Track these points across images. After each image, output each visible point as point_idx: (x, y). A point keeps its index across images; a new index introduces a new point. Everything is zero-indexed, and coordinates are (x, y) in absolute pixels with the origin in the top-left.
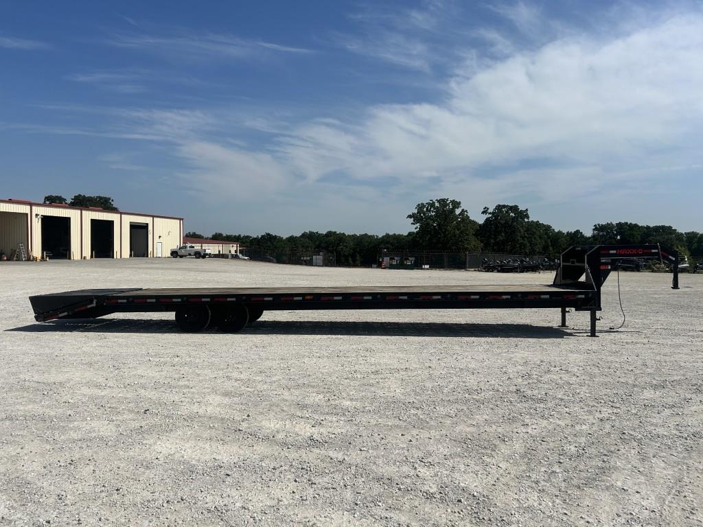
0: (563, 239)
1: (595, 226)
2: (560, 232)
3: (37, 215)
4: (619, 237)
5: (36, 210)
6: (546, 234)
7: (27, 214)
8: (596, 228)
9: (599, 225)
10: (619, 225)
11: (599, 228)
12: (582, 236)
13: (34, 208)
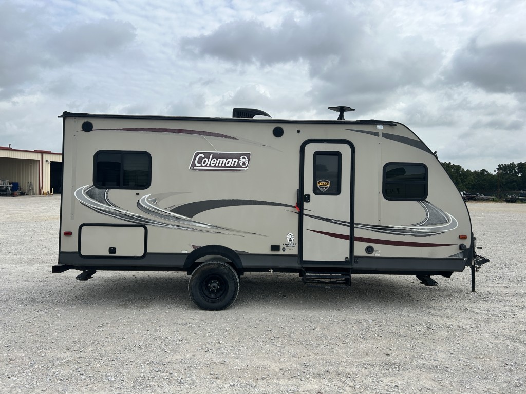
0: (471, 177)
1: (499, 165)
2: (468, 171)
3: (47, 161)
4: (520, 175)
5: (46, 157)
6: (458, 173)
7: (39, 160)
8: (500, 168)
9: (502, 165)
10: (521, 165)
11: (502, 168)
12: (489, 174)
13: (44, 155)
